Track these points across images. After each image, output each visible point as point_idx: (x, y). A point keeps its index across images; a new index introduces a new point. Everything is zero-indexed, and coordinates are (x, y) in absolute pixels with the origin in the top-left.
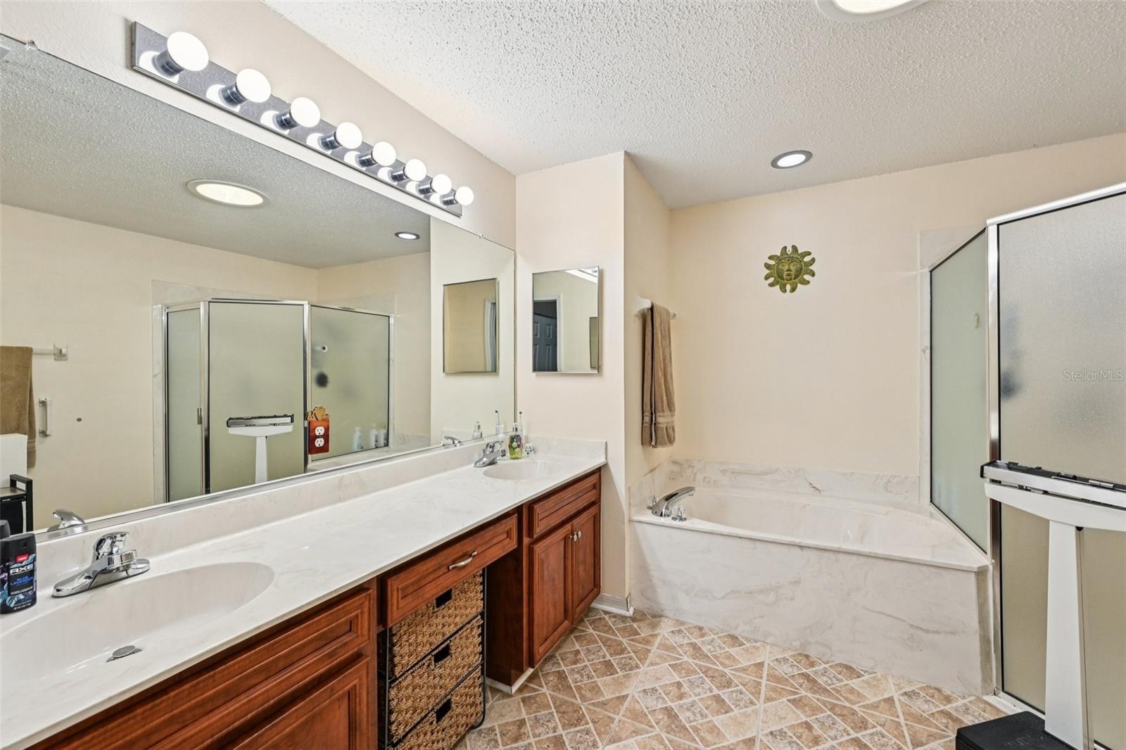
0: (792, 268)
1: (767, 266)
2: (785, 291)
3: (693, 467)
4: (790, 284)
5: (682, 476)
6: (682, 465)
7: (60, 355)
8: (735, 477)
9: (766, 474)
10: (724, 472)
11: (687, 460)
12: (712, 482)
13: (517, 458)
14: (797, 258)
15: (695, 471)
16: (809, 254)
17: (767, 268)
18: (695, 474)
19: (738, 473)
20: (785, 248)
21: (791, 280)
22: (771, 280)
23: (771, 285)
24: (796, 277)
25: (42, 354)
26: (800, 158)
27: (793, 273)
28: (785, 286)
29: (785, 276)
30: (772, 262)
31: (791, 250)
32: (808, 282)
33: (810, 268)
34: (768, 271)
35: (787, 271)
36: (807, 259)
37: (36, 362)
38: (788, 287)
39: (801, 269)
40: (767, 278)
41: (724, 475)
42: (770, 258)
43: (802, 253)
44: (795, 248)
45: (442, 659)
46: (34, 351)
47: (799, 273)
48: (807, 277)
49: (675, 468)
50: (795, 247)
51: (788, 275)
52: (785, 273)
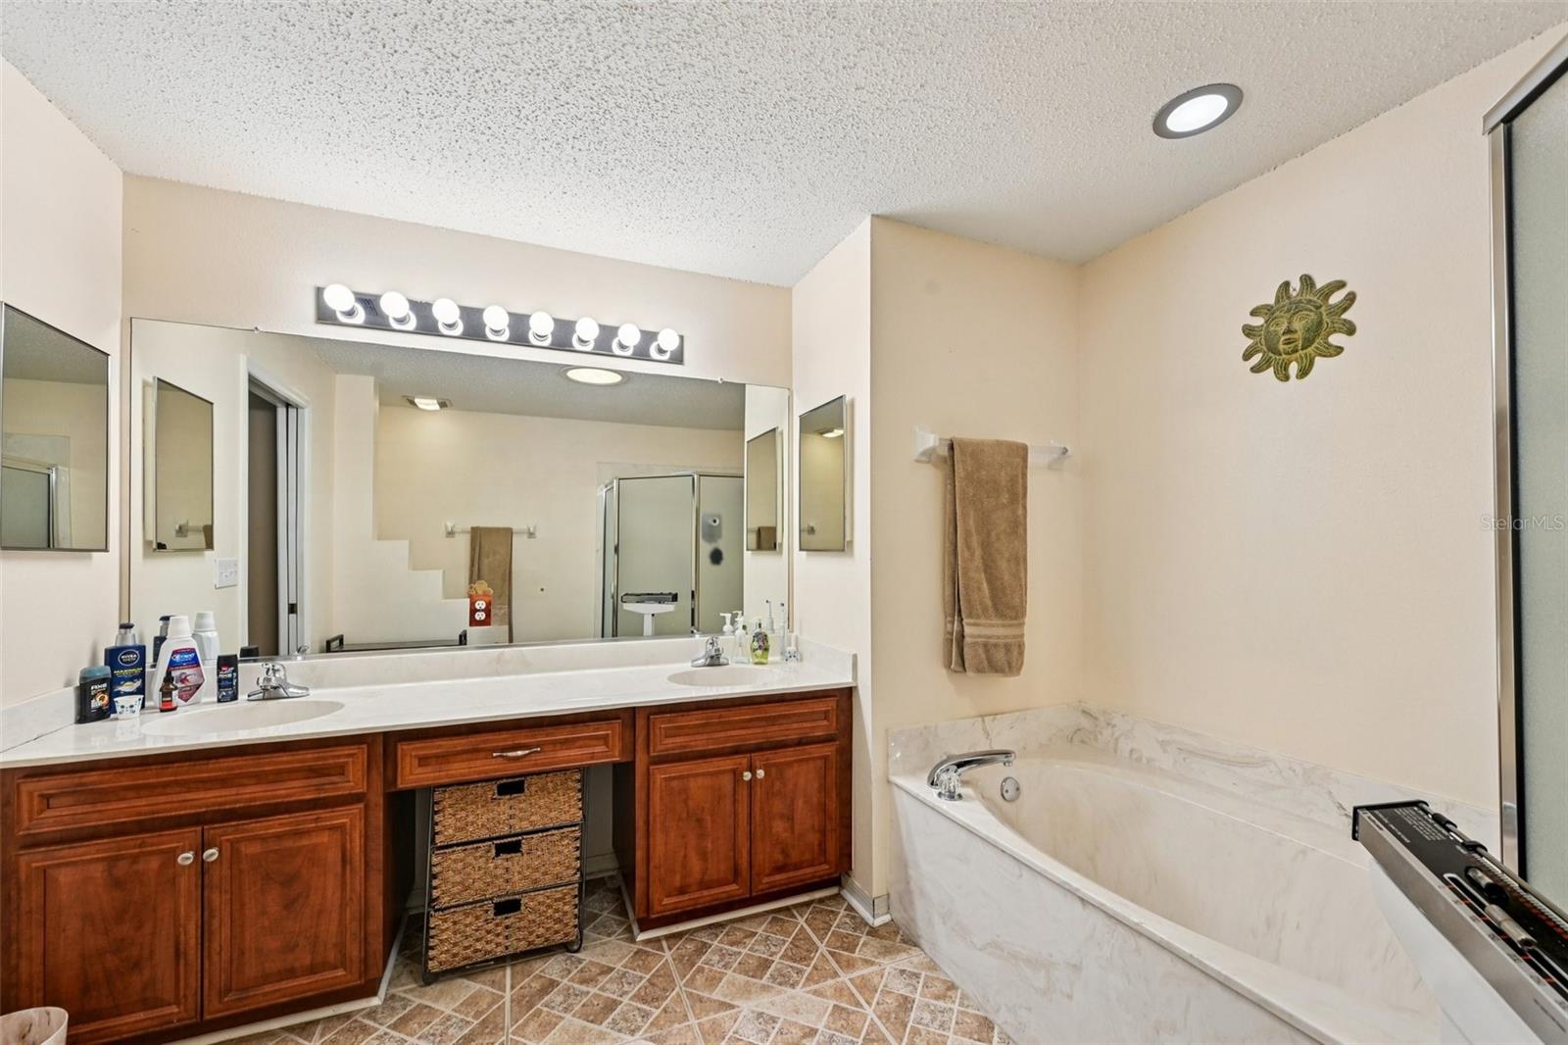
0: (1297, 325)
1: (1248, 331)
2: (1287, 378)
3: (1114, 726)
4: (1296, 360)
5: (1096, 739)
6: (1096, 719)
7: (531, 535)
8: (1184, 759)
9: (1247, 764)
10: (1163, 744)
11: (1104, 712)
12: (1144, 761)
13: (762, 664)
14: (1310, 301)
15: (1116, 735)
16: (1341, 285)
17: (1248, 335)
18: (1117, 739)
19: (1190, 752)
20: (1286, 285)
21: (1295, 351)
22: (1257, 358)
23: (1256, 369)
24: (1307, 343)
25: (520, 533)
26: (1216, 104)
27: (1299, 336)
28: (1286, 369)
29: (1281, 347)
30: (1259, 321)
31: (1298, 289)
32: (1339, 350)
33: (1344, 316)
34: (1250, 342)
35: (1284, 334)
36: (1336, 298)
37: (515, 539)
38: (1293, 368)
39: (1320, 323)
40: (1247, 356)
41: (1165, 751)
42: (1254, 313)
43: (1322, 289)
44: (1307, 281)
45: (509, 853)
46: (514, 531)
47: (1315, 332)
48: (1336, 339)
49: (1085, 722)
50: (1310, 278)
51: (1288, 342)
52: (1283, 338)
